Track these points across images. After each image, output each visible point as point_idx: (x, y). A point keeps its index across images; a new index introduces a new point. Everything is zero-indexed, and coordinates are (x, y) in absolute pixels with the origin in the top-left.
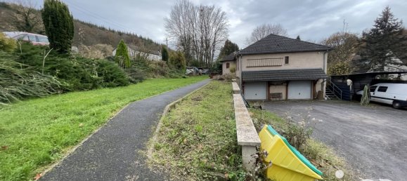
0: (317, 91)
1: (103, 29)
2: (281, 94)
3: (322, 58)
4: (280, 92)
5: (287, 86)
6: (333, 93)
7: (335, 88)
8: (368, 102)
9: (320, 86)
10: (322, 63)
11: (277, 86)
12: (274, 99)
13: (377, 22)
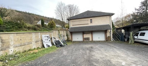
0: (107, 36)
1: (43, 17)
2: (89, 38)
3: (109, 19)
4: (89, 37)
5: (92, 34)
6: (117, 37)
7: (118, 34)
8: (133, 42)
9: (109, 33)
10: (109, 22)
11: (87, 34)
12: (86, 41)
13: (142, 3)
